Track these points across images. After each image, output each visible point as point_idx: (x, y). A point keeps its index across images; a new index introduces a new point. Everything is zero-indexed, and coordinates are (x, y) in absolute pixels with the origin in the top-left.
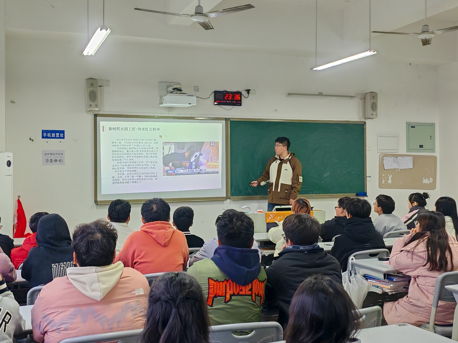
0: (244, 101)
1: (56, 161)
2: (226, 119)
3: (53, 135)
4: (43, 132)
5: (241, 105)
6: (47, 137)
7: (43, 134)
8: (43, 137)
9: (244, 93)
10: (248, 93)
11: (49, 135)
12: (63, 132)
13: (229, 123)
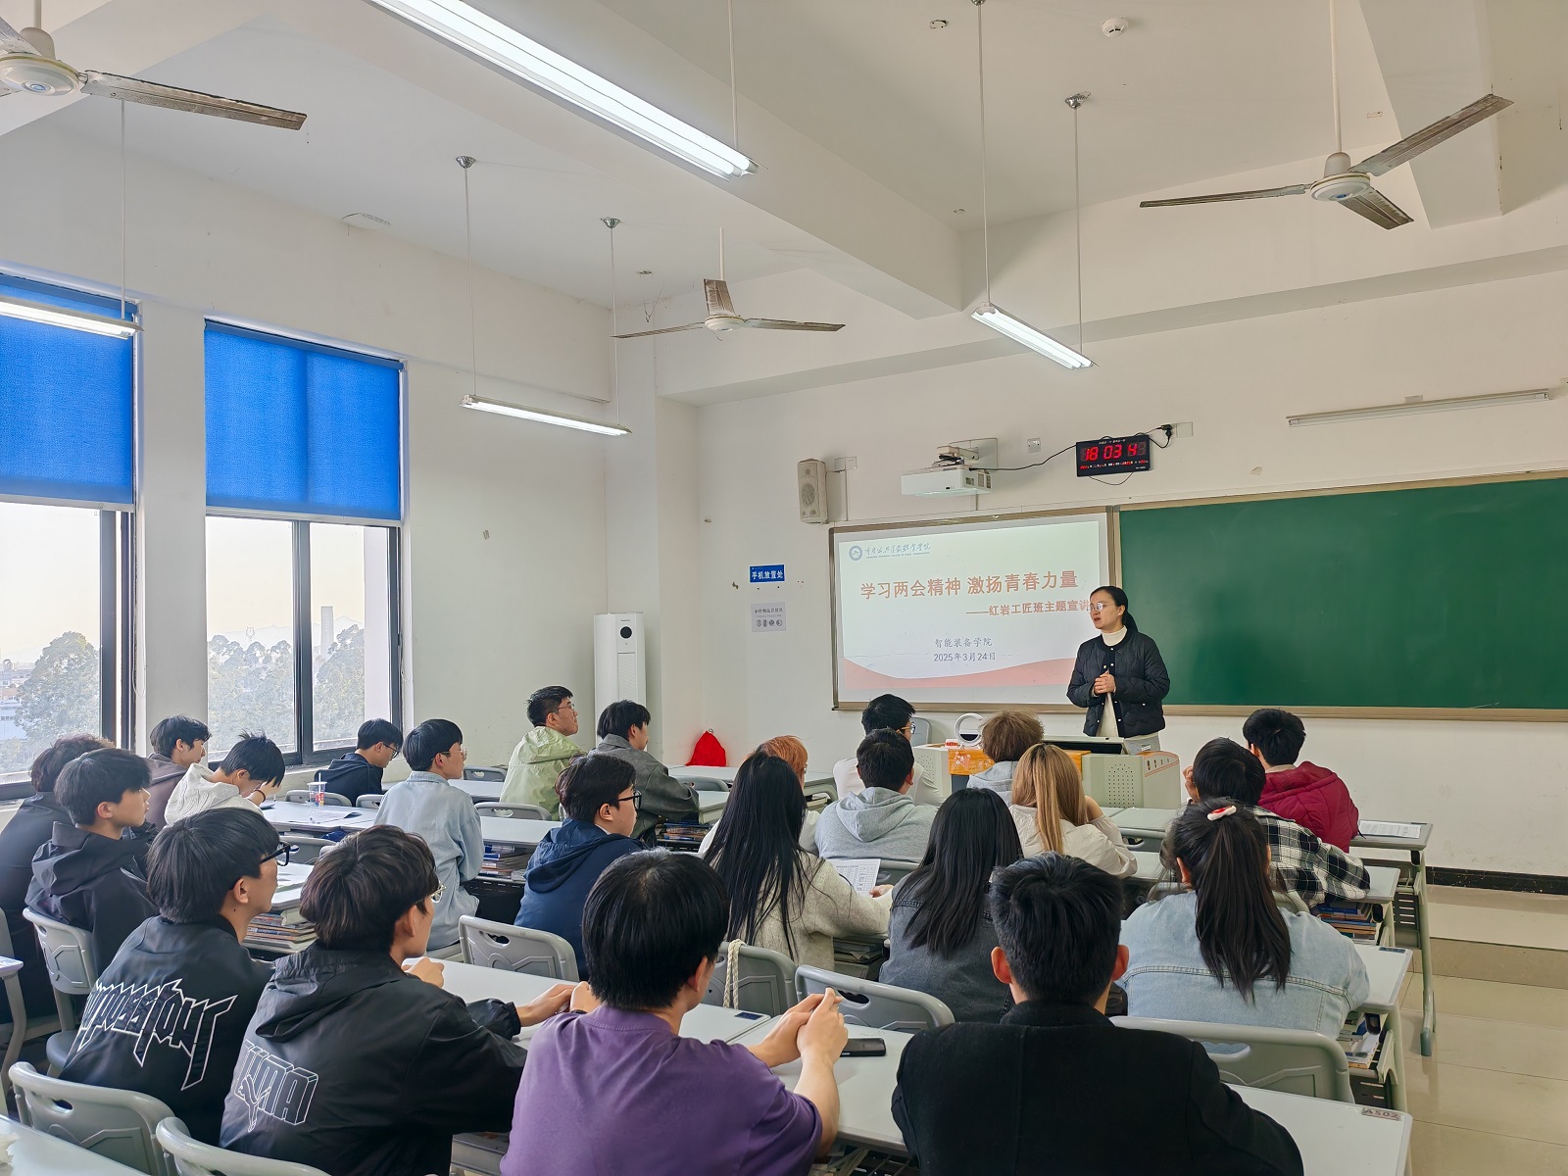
0: (1157, 454)
1: (772, 623)
2: (1109, 509)
3: (767, 574)
4: (753, 569)
5: (1148, 468)
6: (757, 580)
7: (751, 574)
8: (752, 580)
9: (1160, 436)
10: (1169, 434)
11: (760, 574)
12: (781, 568)
13: (1117, 515)
